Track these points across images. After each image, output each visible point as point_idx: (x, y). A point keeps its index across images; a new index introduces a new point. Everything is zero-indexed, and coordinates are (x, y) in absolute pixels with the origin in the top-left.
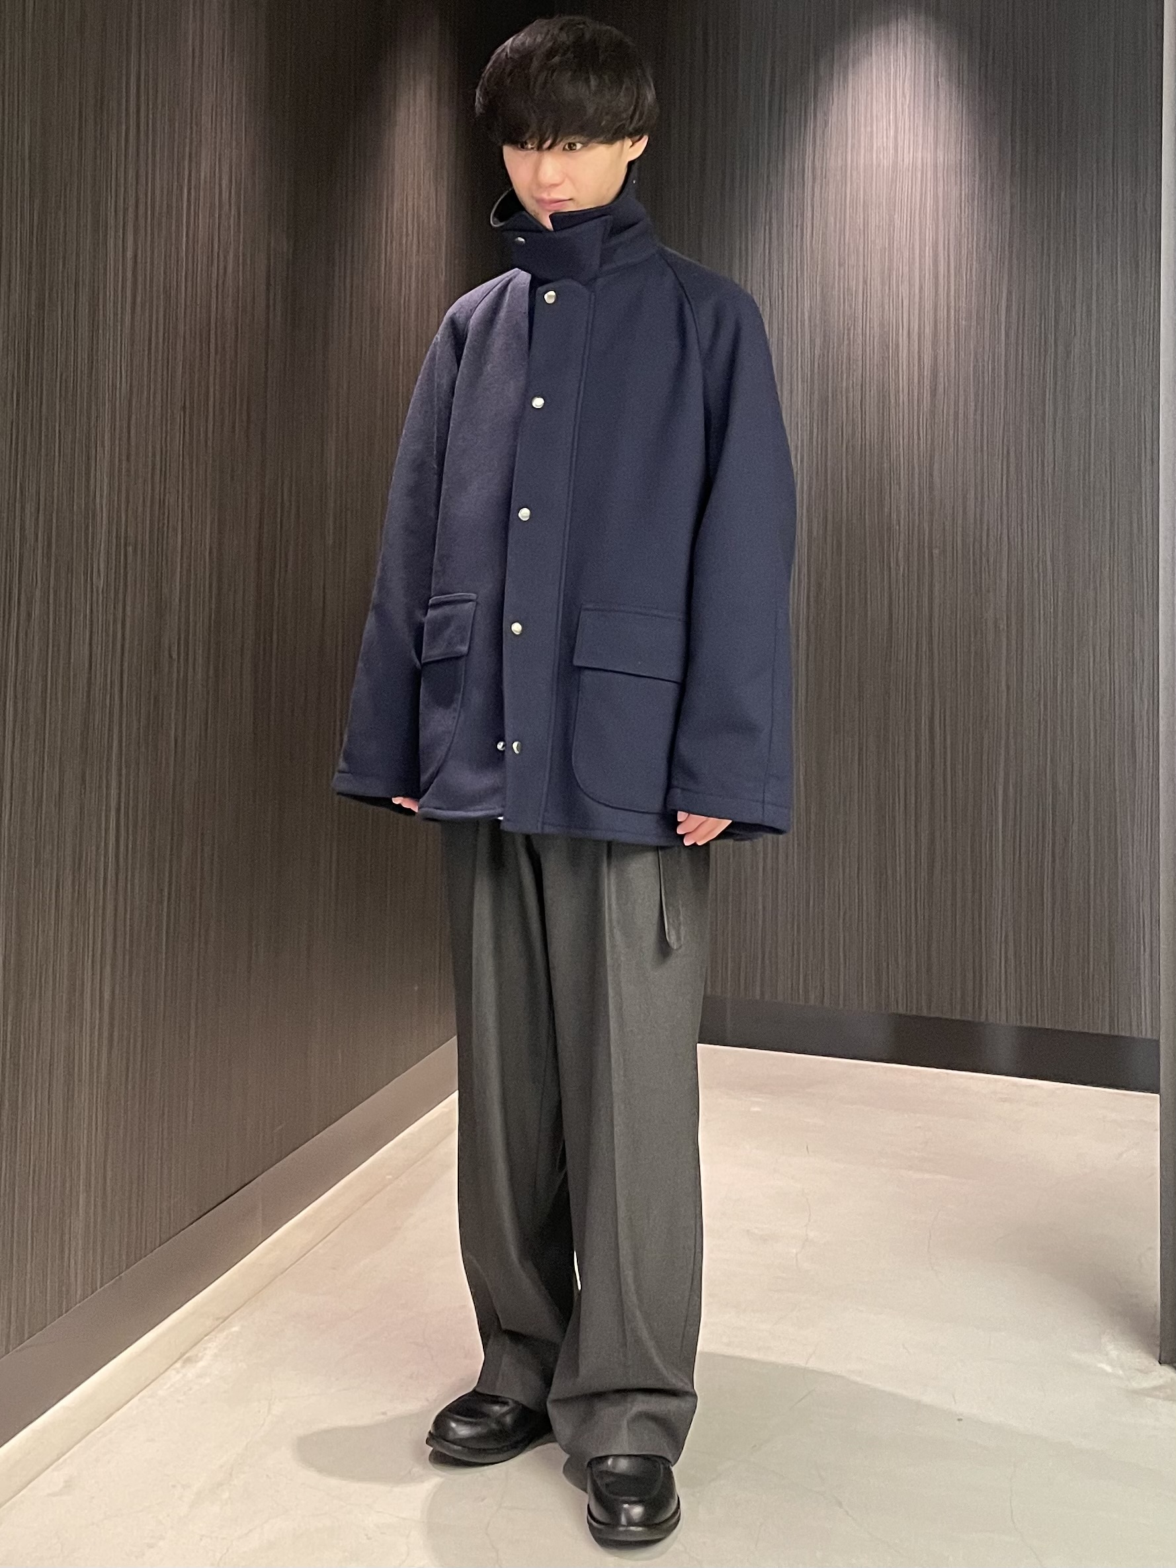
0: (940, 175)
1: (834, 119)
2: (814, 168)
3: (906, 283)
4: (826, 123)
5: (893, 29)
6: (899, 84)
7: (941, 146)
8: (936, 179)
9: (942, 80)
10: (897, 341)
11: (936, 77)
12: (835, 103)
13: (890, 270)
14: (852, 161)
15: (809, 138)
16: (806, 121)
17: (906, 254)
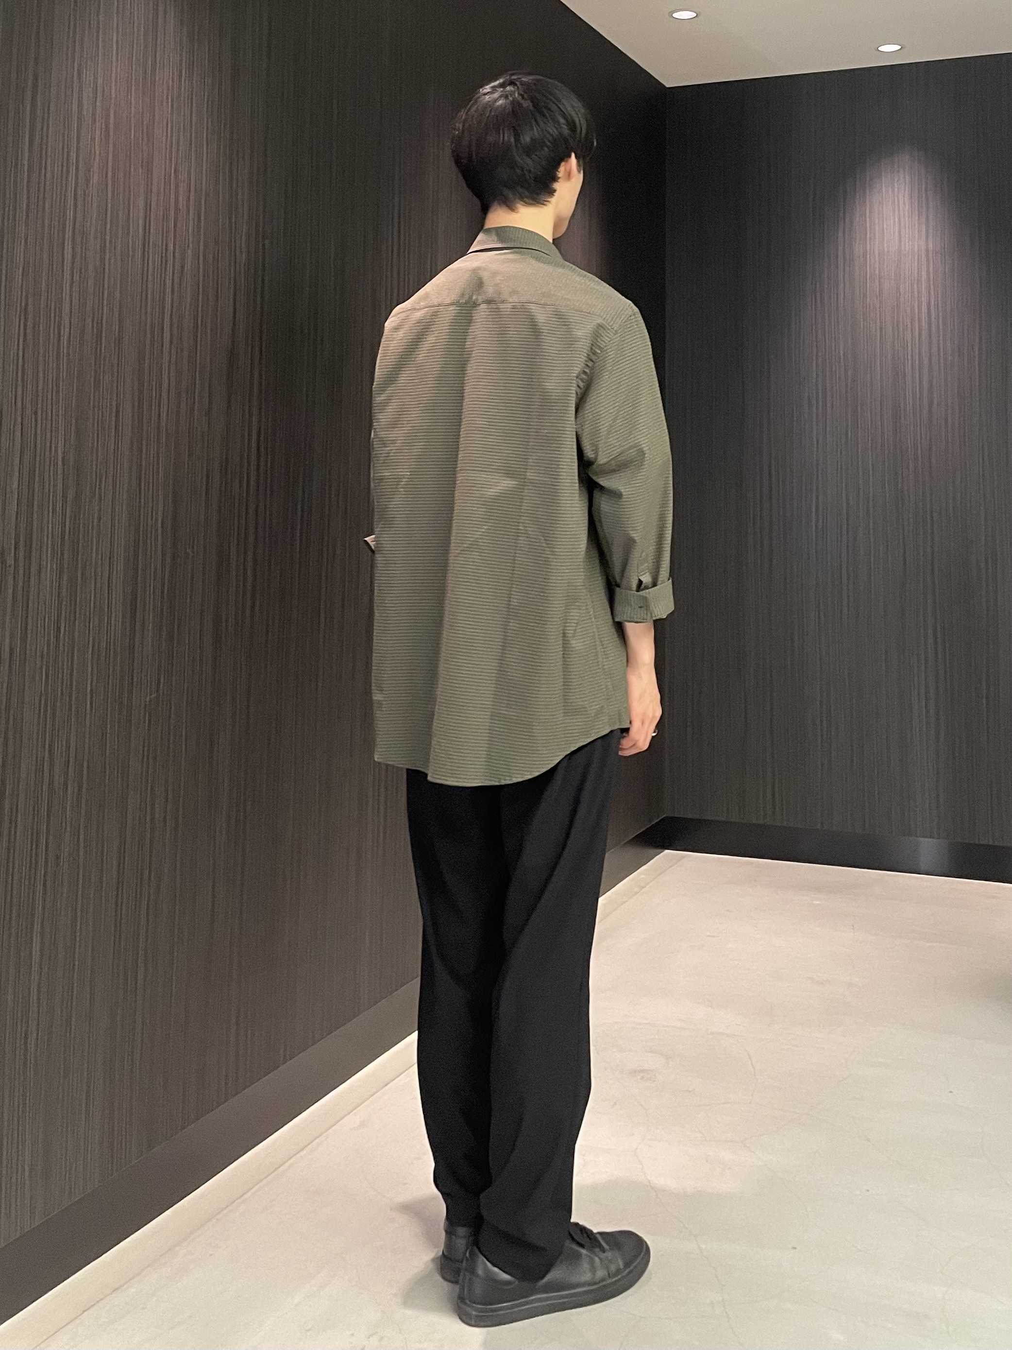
0: (930, 256)
1: (857, 219)
2: (844, 253)
3: (909, 330)
4: (851, 222)
5: (896, 160)
6: (901, 196)
7: (930, 237)
8: (928, 260)
9: (930, 194)
10: (904, 370)
11: (926, 191)
12: (858, 210)
13: (898, 322)
14: (870, 249)
15: (841, 234)
16: (838, 223)
17: (909, 311)
